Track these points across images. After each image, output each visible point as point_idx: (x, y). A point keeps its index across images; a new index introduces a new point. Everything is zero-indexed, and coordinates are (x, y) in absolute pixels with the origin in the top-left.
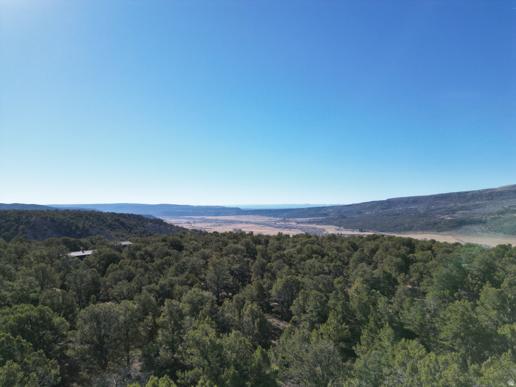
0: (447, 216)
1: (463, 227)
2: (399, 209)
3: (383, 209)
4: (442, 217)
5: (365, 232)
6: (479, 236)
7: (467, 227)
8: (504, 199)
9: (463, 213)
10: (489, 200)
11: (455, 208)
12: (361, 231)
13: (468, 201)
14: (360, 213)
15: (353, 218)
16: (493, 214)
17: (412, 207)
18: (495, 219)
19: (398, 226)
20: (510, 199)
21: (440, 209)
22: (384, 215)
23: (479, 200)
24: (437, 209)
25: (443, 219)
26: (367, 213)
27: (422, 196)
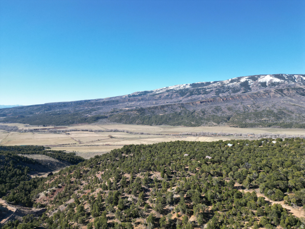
0: (88, 114)
1: (99, 120)
2: (57, 110)
3: (47, 110)
4: (86, 115)
5: (46, 126)
6: (108, 124)
7: (101, 120)
8: (109, 105)
9: (95, 113)
10: (103, 105)
11: (89, 110)
12: (44, 126)
13: (94, 106)
14: (31, 113)
15: (29, 117)
16: (109, 113)
17: (64, 109)
18: (111, 116)
19: (65, 121)
20: (112, 105)
21: (82, 110)
22: (51, 115)
23: (99, 106)
24: (80, 110)
25: (87, 116)
26: (37, 113)
27: (67, 102)
